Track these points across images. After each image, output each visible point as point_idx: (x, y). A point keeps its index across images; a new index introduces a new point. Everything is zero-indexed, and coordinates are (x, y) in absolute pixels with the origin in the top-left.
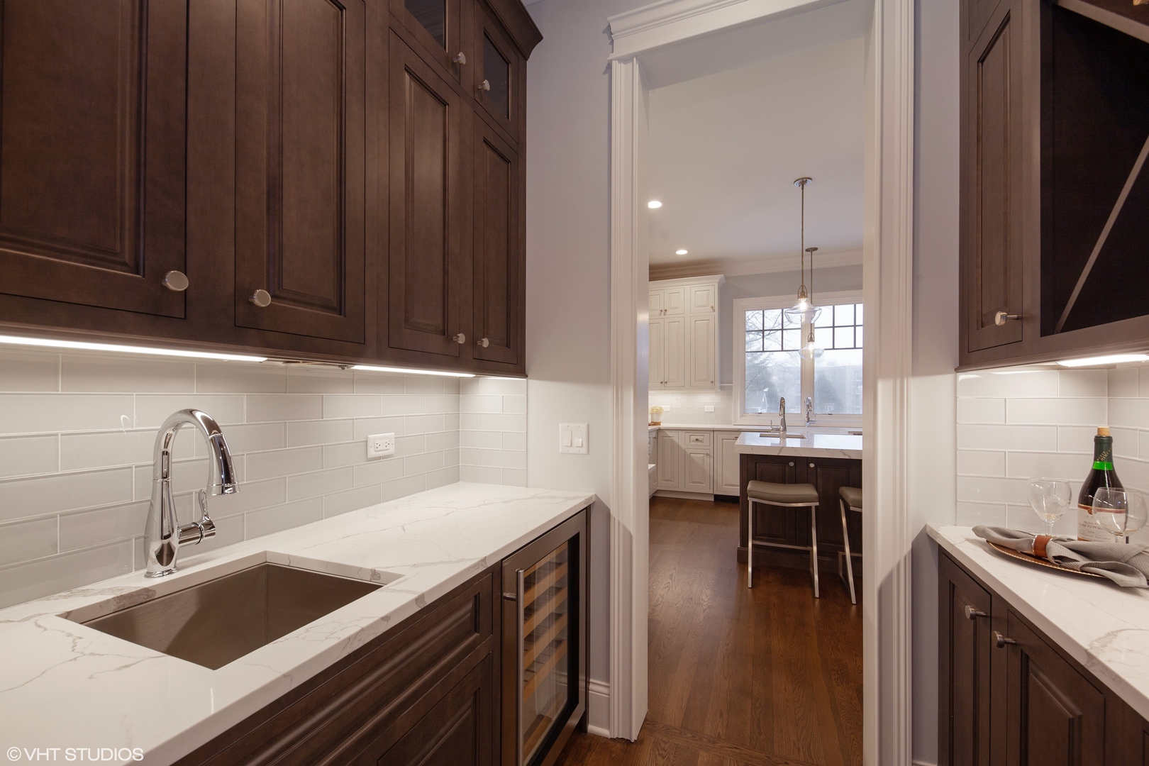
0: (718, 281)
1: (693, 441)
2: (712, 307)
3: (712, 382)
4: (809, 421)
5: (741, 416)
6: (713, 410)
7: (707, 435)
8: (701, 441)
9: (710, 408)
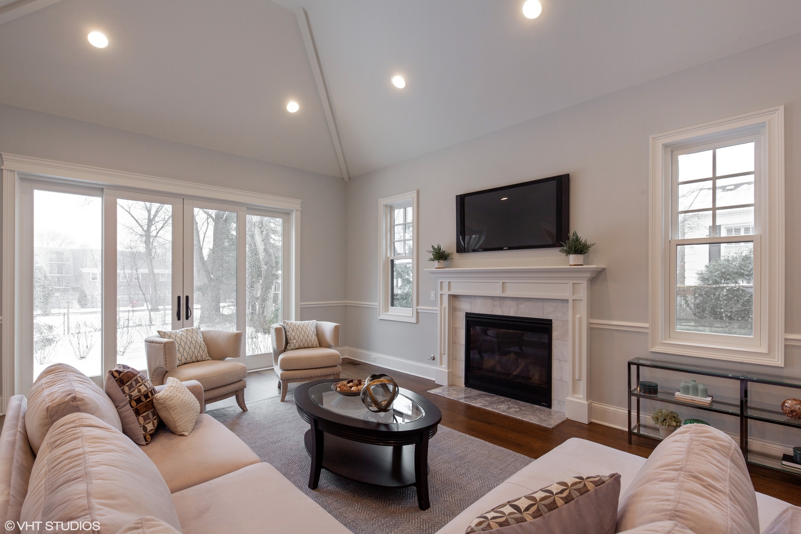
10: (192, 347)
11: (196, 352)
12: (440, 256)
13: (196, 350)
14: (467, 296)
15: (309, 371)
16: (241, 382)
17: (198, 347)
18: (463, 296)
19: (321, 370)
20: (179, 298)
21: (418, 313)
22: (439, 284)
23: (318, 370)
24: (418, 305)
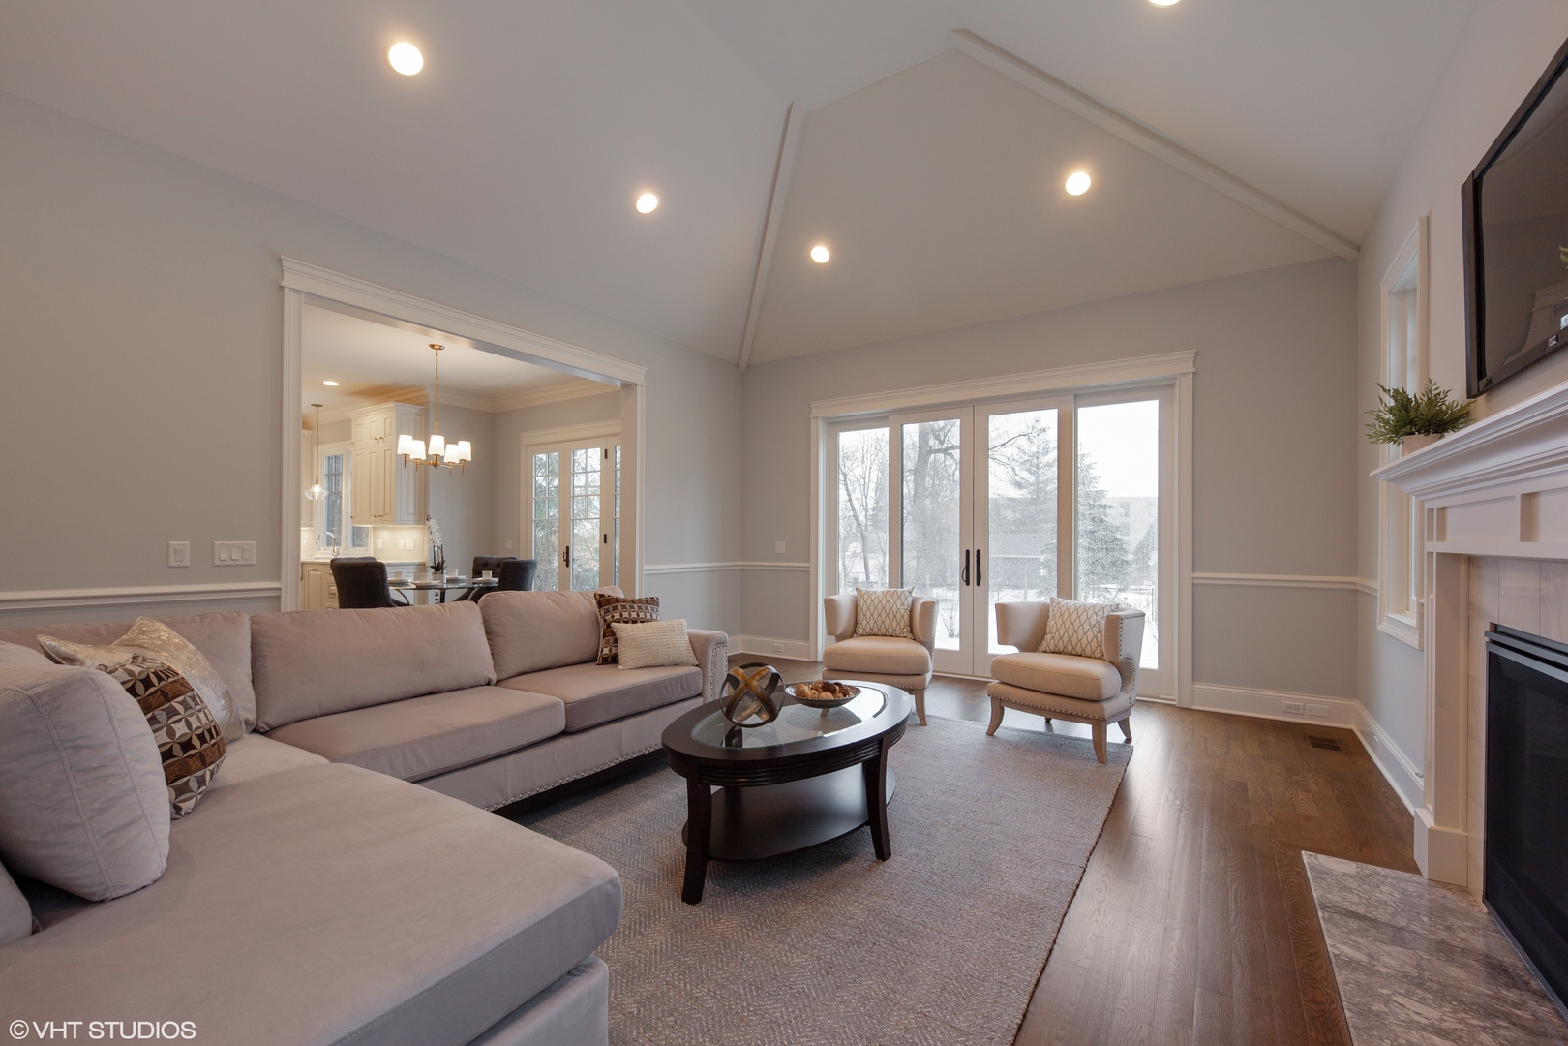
10: (883, 614)
11: (887, 622)
13: (887, 619)
15: (1032, 694)
16: (919, 677)
17: (891, 616)
19: (1057, 699)
20: (968, 552)
23: (1051, 698)
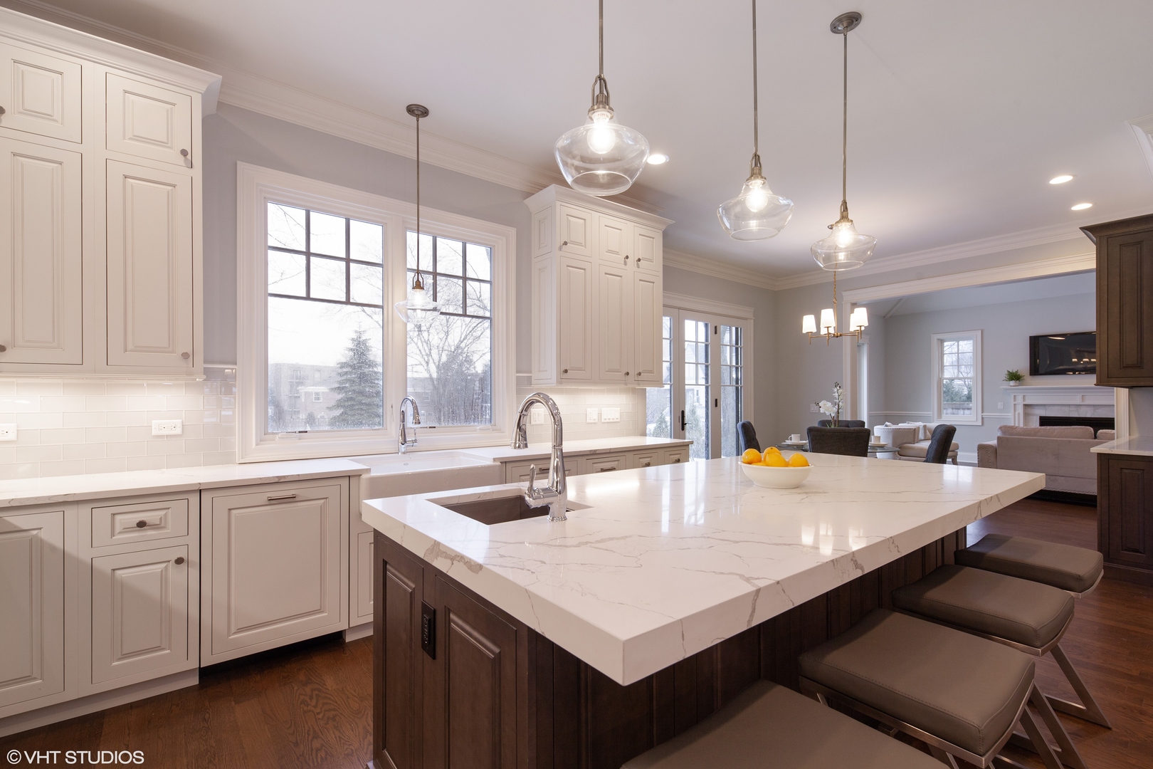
0: (203, 88)
1: (127, 530)
2: (184, 153)
3: (185, 356)
4: (404, 442)
5: (260, 441)
6: (178, 431)
7: (179, 506)
8: (155, 527)
9: (172, 426)
12: (1015, 377)
14: (1041, 405)
18: (1037, 405)
21: (982, 418)
22: (1013, 397)
24: (983, 412)
